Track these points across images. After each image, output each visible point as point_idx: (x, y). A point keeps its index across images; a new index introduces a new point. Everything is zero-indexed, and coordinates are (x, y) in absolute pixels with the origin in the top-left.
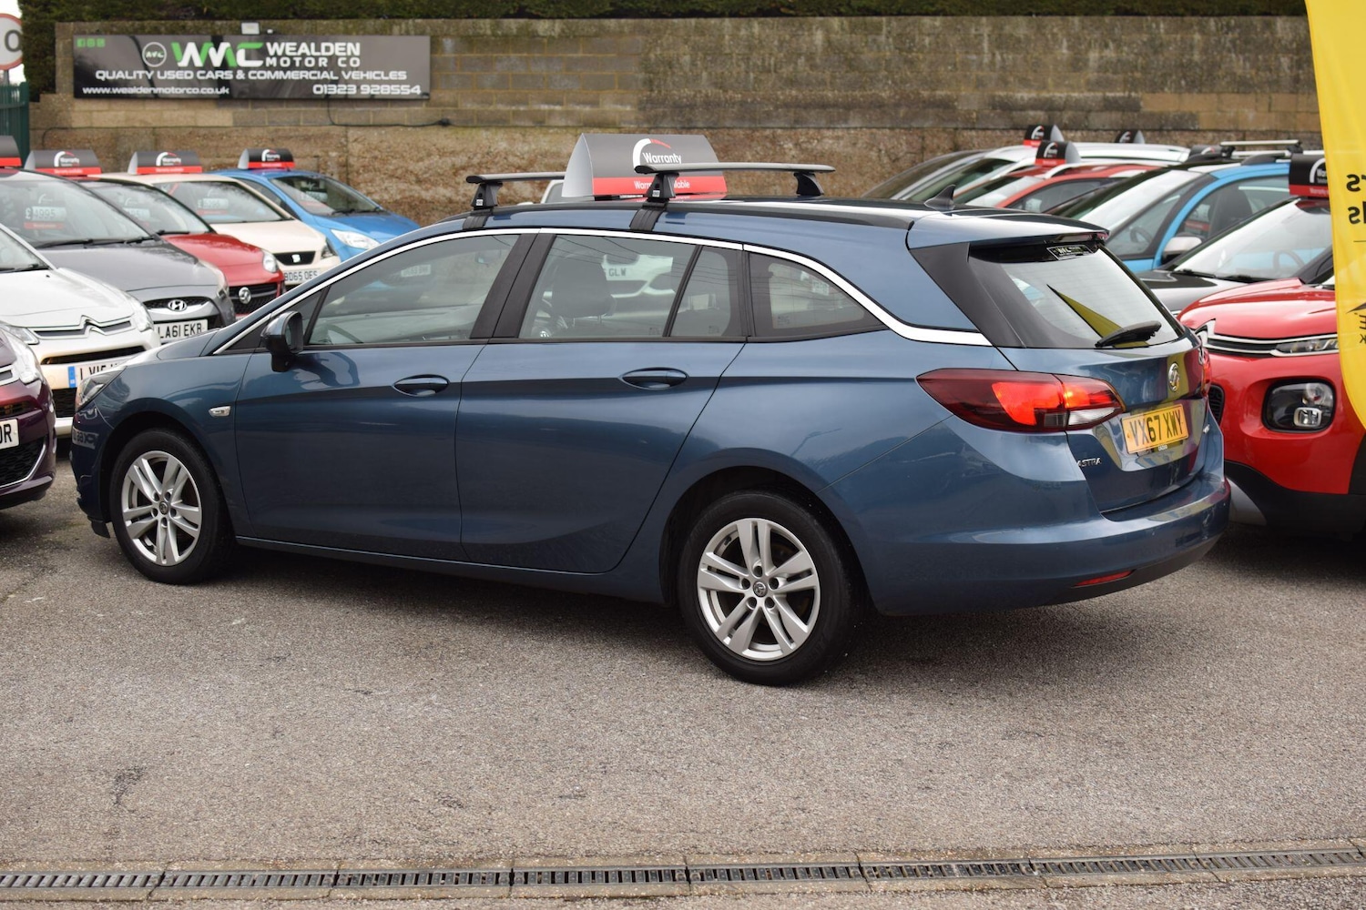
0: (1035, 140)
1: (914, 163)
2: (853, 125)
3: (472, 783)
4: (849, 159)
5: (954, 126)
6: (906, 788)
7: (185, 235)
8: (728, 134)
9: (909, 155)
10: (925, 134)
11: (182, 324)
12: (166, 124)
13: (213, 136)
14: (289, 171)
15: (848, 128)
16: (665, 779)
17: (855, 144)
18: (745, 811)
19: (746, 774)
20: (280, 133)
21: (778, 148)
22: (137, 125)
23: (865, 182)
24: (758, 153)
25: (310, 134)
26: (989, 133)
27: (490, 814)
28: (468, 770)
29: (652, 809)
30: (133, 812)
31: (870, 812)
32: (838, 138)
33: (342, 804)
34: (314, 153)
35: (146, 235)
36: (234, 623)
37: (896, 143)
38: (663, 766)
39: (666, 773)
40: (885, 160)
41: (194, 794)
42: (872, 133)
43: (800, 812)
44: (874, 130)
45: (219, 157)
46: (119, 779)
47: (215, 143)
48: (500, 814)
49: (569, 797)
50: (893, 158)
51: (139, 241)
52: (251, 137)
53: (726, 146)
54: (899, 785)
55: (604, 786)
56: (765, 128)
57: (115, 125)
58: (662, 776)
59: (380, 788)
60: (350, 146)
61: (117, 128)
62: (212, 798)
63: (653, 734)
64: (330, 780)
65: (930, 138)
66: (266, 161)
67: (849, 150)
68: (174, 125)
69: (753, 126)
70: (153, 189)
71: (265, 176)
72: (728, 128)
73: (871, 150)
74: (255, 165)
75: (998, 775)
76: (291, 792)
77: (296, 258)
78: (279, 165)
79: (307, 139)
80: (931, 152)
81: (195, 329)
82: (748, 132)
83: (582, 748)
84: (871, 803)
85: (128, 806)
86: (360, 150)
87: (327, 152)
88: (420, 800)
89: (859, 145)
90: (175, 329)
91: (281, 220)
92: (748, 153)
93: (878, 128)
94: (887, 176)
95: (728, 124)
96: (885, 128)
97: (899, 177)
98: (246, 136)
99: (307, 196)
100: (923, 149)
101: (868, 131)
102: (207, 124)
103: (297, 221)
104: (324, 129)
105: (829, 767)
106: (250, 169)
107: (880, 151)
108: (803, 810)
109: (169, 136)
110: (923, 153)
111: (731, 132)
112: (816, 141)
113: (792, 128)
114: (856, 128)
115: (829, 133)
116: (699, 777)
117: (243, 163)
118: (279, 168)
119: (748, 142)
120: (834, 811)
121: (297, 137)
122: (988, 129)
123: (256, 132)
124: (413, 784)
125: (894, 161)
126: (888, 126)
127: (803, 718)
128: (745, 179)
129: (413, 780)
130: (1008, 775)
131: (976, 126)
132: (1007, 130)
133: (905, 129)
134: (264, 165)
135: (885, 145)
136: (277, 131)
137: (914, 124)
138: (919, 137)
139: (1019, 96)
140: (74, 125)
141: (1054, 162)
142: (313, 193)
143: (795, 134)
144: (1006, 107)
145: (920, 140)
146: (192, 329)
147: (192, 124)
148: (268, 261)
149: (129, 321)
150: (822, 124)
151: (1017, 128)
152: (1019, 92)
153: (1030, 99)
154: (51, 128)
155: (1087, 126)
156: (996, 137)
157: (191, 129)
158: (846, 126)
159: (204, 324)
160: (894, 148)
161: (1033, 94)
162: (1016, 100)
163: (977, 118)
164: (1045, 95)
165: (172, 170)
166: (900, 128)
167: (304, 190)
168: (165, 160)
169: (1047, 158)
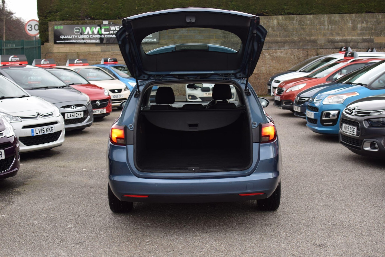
0: (343, 51)
1: (305, 59)
4: (285, 58)
5: (317, 48)
7: (81, 84)
9: (303, 57)
10: (308, 50)
11: (75, 113)
12: (81, 51)
13: (95, 54)
14: (116, 64)
15: (285, 49)
17: (287, 54)
20: (115, 53)
21: (263, 55)
22: (73, 51)
23: (290, 65)
26: (328, 50)
32: (282, 52)
37: (299, 53)
40: (296, 59)
42: (292, 51)
44: (292, 50)
45: (97, 61)
47: (95, 57)
50: (298, 58)
51: (63, 87)
57: (66, 52)
61: (67, 52)
65: (310, 52)
67: (285, 56)
68: (83, 51)
71: (109, 66)
73: (292, 55)
74: (106, 63)
77: (116, 91)
78: (113, 63)
80: (310, 56)
89: (288, 54)
90: (73, 115)
91: (112, 79)
93: (294, 49)
94: (296, 63)
96: (296, 49)
97: (300, 64)
98: (105, 54)
100: (307, 55)
101: (291, 50)
102: (93, 51)
103: (117, 80)
106: (104, 64)
107: (294, 56)
109: (82, 55)
112: (275, 53)
113: (268, 49)
114: (287, 49)
115: (279, 51)
117: (102, 62)
121: (119, 54)
123: (107, 53)
125: (299, 59)
126: (297, 48)
131: (324, 48)
132: (333, 49)
133: (302, 49)
134: (108, 63)
135: (296, 54)
136: (114, 53)
137: (305, 48)
138: (306, 51)
139: (336, 38)
140: (54, 52)
141: (350, 58)
142: (123, 71)
143: (269, 51)
144: (333, 42)
145: (307, 52)
146: (78, 115)
147: (89, 51)
148: (106, 92)
149: (52, 114)
150: (277, 48)
151: (336, 48)
152: (336, 37)
153: (340, 39)
154: (47, 53)
155: (357, 47)
156: (330, 51)
157: (88, 53)
158: (284, 48)
159: (82, 113)
160: (298, 55)
161: (341, 38)
162: (336, 40)
163: (324, 45)
164: (344, 38)
165: (79, 65)
166: (300, 49)
167: (120, 70)
168: (77, 62)
169: (348, 57)
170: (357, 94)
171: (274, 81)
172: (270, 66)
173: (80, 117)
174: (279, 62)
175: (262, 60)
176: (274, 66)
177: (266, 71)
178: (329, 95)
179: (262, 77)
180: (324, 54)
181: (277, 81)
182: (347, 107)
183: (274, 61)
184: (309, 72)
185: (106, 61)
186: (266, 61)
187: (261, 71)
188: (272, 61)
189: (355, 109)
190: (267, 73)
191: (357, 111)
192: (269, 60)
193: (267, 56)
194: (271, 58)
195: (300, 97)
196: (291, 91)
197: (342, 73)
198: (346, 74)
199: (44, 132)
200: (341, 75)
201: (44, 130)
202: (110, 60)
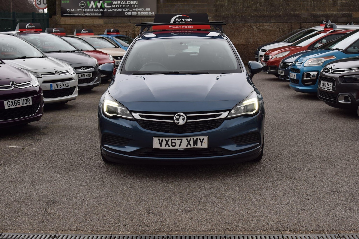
0: (323, 24)
1: (289, 32)
2: (273, 22)
3: (157, 206)
4: (271, 31)
5: (300, 22)
6: (296, 209)
7: (88, 51)
8: (238, 25)
9: (288, 30)
10: (292, 24)
11: (85, 74)
12: (86, 23)
13: (98, 26)
14: (118, 35)
15: (271, 23)
16: (219, 205)
17: (273, 27)
18: (244, 216)
19: (244, 204)
20: (116, 26)
21: (252, 28)
22: (78, 24)
23: (276, 37)
24: (246, 30)
25: (124, 25)
26: (310, 24)
27: (162, 216)
28: (156, 202)
29: (214, 215)
30: (50, 214)
31: (285, 217)
32: (268, 25)
33: (115, 212)
34: (125, 31)
35: (76, 50)
36: (90, 156)
37: (284, 27)
38: (218, 201)
39: (219, 203)
40: (281, 31)
41: (69, 209)
42: (278, 24)
43: (262, 217)
44: (278, 23)
45: (100, 32)
46: (47, 203)
47: (99, 28)
48: (165, 216)
49: (188, 211)
50: (283, 31)
51: (74, 51)
52: (108, 27)
53: (238, 28)
54: (294, 208)
55: (199, 207)
56: (248, 23)
58: (218, 204)
59: (128, 207)
60: (135, 29)
61: (73, 24)
62: (75, 210)
63: (215, 191)
64: (113, 205)
65: (294, 25)
66: (112, 32)
67: (271, 29)
68: (88, 23)
69: (245, 22)
70: (80, 39)
71: (111, 36)
72: (238, 23)
73: (277, 29)
74: (109, 33)
75: (326, 205)
76: (100, 208)
77: (119, 58)
78: (115, 33)
79: (123, 27)
80: (294, 29)
82: (243, 24)
83: (192, 195)
84: (285, 214)
85: (49, 212)
86: (138, 30)
87: (129, 31)
88: (140, 211)
89: (274, 27)
90: (83, 75)
91: (115, 48)
92: (243, 30)
93: (279, 23)
94: (282, 36)
95: (238, 22)
96: (281, 23)
97: (285, 36)
98: (107, 26)
99: (123, 42)
100: (292, 28)
101: (276, 23)
102: (97, 23)
103: (120, 48)
104: (128, 24)
105: (271, 202)
106: (108, 35)
107: (280, 29)
108: (263, 216)
109: (86, 27)
110: (292, 29)
111: (239, 24)
112: (262, 26)
113: (256, 23)
114: (273, 23)
115: (266, 24)
116: (229, 205)
117: (106, 33)
118: (115, 34)
119: (243, 27)
120: (273, 217)
121: (121, 26)
122: (310, 23)
123: (110, 25)
124: (138, 206)
125: (284, 32)
126: (282, 22)
127: (262, 186)
128: (242, 37)
129: (139, 205)
130: (329, 205)
131: (306, 22)
132: (315, 23)
133: (287, 23)
134: (111, 33)
135: (281, 27)
136: (115, 25)
137: (289, 22)
138: (291, 25)
139: (318, 13)
140: (61, 24)
142: (125, 41)
143: (256, 24)
144: (315, 16)
146: (88, 75)
147: (93, 23)
148: (111, 58)
149: (68, 71)
150: (264, 21)
151: (318, 22)
154: (55, 25)
155: (337, 22)
156: (312, 25)
157: (92, 25)
158: (271, 22)
159: (91, 74)
160: (283, 28)
161: (322, 13)
163: (307, 20)
164: (325, 13)
165: (86, 34)
166: (285, 23)
167: (122, 40)
168: (84, 31)
169: (328, 28)
170: (334, 57)
171: (261, 50)
172: (258, 38)
173: (89, 77)
174: (266, 35)
175: (250, 33)
176: (261, 38)
177: (254, 43)
178: (310, 58)
179: (250, 48)
180: (306, 27)
181: (264, 50)
182: (325, 67)
183: (261, 34)
184: (293, 42)
185: (109, 32)
186: (253, 33)
187: (249, 42)
188: (260, 34)
189: (331, 68)
190: (255, 44)
191: (333, 70)
192: (257, 33)
193: (255, 29)
194: (258, 31)
195: (284, 62)
196: (277, 57)
197: (322, 42)
198: (325, 43)
199: (61, 86)
200: (321, 44)
201: (61, 85)
202: (112, 31)
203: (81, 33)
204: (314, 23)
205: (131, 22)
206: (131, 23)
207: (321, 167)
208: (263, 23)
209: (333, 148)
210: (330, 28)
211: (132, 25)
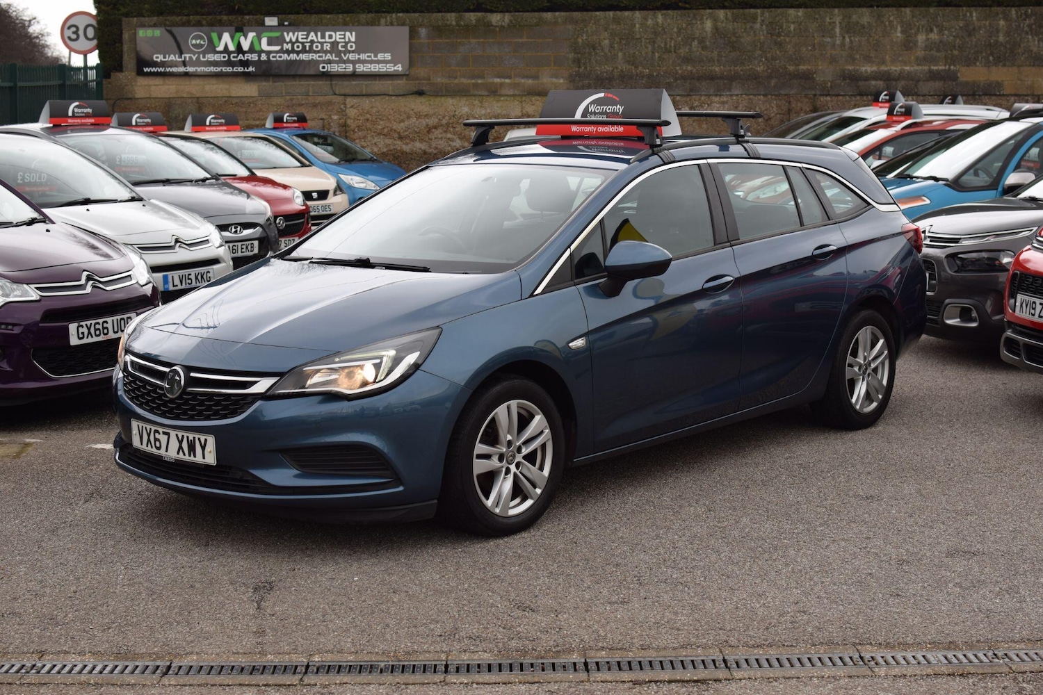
0: (882, 102)
1: (784, 122)
2: (736, 93)
5: (814, 93)
7: (234, 177)
9: (778, 116)
10: (791, 99)
11: (240, 244)
12: (208, 95)
14: (304, 129)
15: (731, 95)
20: (294, 102)
25: (317, 101)
26: (841, 98)
32: (723, 103)
34: (320, 117)
35: (209, 176)
37: (768, 106)
42: (750, 99)
44: (751, 97)
45: (247, 119)
47: (245, 109)
50: (767, 118)
51: (204, 181)
52: (272, 105)
57: (168, 96)
60: (348, 111)
61: (170, 98)
65: (795, 102)
68: (213, 95)
70: (207, 142)
71: (286, 133)
74: (278, 125)
77: (315, 195)
78: (296, 125)
79: (315, 106)
80: (796, 113)
81: (249, 247)
86: (355, 114)
87: (330, 116)
89: (740, 108)
90: (234, 248)
91: (302, 167)
93: (755, 95)
94: (761, 131)
96: (760, 95)
98: (268, 104)
99: (319, 149)
100: (790, 110)
101: (746, 97)
102: (238, 95)
103: (314, 167)
104: (328, 98)
106: (274, 128)
110: (789, 114)
112: (706, 105)
113: (688, 95)
114: (737, 95)
115: (717, 99)
117: (270, 124)
118: (295, 127)
121: (307, 104)
122: (839, 95)
123: (275, 101)
125: (769, 121)
126: (763, 93)
131: (830, 93)
132: (857, 96)
133: (775, 95)
134: (285, 125)
135: (760, 108)
136: (291, 100)
137: (782, 92)
138: (786, 102)
139: (863, 69)
140: (137, 96)
141: (902, 118)
142: (323, 147)
144: (854, 78)
145: (787, 104)
146: (247, 248)
147: (228, 95)
148: (298, 197)
150: (712, 92)
151: (863, 95)
152: (863, 66)
153: (872, 72)
154: (119, 99)
156: (846, 101)
157: (226, 99)
158: (731, 93)
159: (256, 243)
160: (766, 110)
161: (875, 68)
162: (861, 72)
163: (831, 87)
164: (884, 68)
165: (218, 128)
166: (772, 95)
167: (316, 144)
168: (213, 121)
169: (896, 115)
170: (925, 201)
173: (251, 254)
174: (718, 129)
180: (831, 108)
185: (278, 120)
189: (924, 232)
196: (758, 198)
197: (883, 154)
198: (892, 157)
199: (190, 281)
200: (880, 159)
201: (190, 277)
202: (288, 118)
203: (205, 125)
204: (852, 95)
205: (337, 93)
206: (335, 94)
207: (924, 492)
208: (709, 96)
209: (944, 446)
210: (902, 114)
211: (340, 99)
